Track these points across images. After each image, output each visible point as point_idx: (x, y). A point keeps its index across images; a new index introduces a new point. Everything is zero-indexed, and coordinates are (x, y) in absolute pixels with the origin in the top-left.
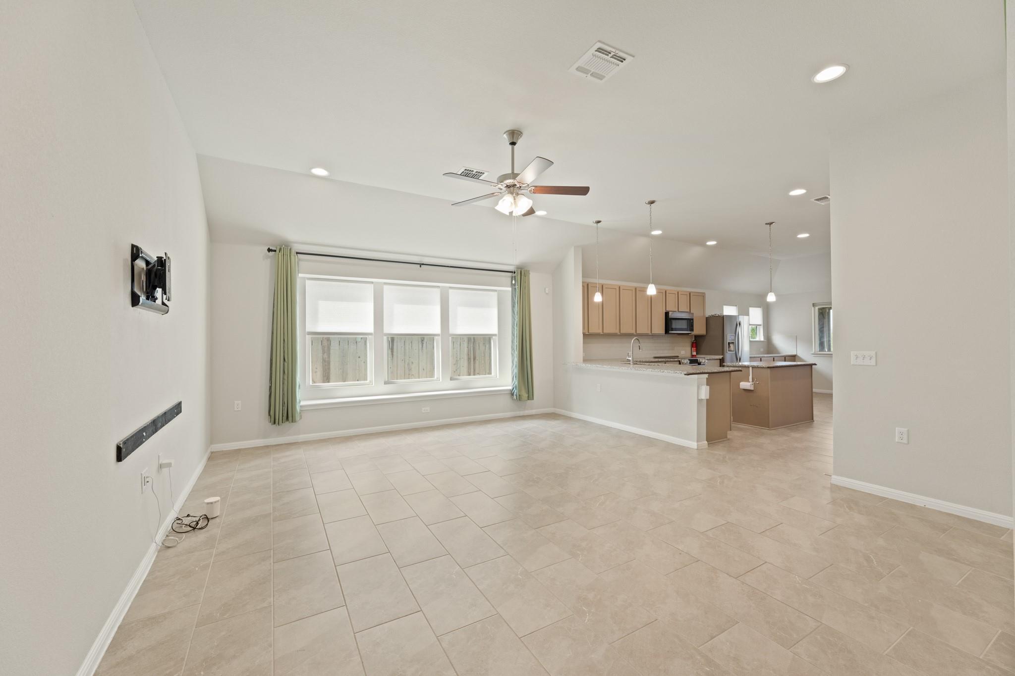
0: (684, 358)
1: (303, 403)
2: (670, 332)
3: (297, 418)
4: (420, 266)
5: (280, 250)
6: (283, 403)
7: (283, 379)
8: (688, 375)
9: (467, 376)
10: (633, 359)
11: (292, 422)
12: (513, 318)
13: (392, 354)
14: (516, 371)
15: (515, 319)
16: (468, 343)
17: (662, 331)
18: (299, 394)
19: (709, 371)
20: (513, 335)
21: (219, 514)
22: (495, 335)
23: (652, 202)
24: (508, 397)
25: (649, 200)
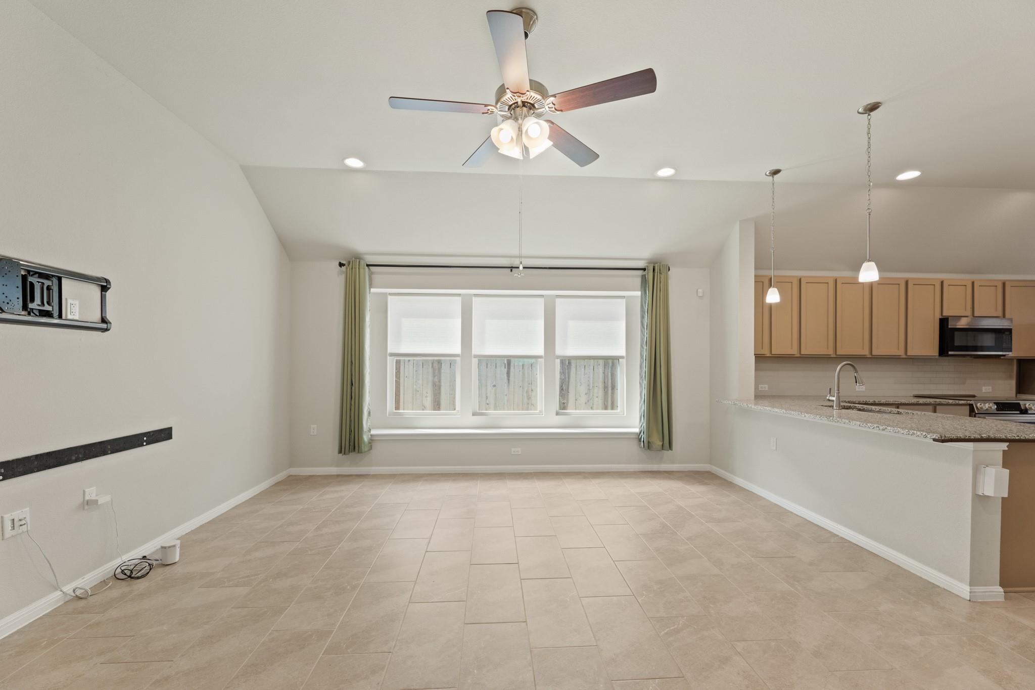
0: (985, 401)
1: (373, 432)
2: (950, 353)
3: (365, 448)
4: (511, 270)
5: (349, 263)
6: (351, 431)
7: (351, 404)
8: (943, 441)
9: (602, 409)
10: (838, 398)
11: (359, 452)
12: (642, 332)
13: (509, 380)
14: (644, 407)
15: (644, 335)
16: (605, 368)
17: (934, 351)
18: (366, 423)
19: (1009, 436)
20: (642, 357)
21: (177, 559)
22: (622, 357)
23: (873, 107)
24: (636, 442)
25: (865, 104)
